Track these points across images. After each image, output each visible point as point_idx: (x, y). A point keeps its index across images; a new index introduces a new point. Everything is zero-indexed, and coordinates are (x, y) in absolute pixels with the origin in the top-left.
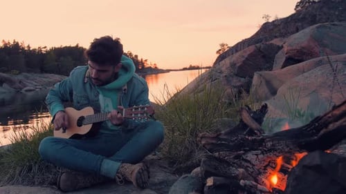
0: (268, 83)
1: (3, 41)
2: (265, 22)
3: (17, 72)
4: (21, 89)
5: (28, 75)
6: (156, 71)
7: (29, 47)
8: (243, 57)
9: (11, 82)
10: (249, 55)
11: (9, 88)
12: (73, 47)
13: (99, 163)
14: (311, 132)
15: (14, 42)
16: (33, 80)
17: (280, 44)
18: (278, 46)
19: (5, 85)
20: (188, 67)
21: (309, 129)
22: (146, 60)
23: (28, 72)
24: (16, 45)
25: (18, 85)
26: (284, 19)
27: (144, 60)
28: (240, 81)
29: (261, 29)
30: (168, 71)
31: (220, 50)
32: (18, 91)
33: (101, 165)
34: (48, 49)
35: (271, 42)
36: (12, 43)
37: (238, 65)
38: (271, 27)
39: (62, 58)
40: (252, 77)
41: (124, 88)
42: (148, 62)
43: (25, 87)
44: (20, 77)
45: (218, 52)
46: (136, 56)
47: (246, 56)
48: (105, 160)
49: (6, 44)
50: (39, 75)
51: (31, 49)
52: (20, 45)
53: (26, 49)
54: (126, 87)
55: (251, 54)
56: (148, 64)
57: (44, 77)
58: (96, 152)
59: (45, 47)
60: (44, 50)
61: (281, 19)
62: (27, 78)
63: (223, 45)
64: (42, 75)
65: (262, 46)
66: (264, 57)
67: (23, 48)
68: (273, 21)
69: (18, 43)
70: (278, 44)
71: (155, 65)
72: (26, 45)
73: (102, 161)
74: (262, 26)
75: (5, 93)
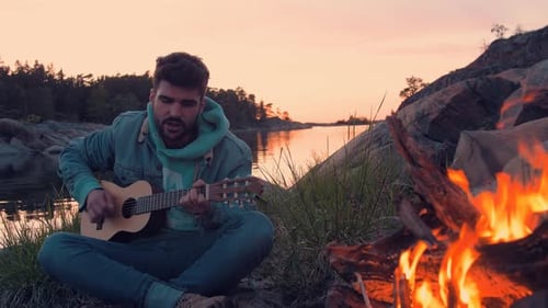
0: (486, 153)
1: (18, 62)
2: (496, 38)
3: (38, 118)
4: (43, 149)
5: (58, 124)
6: (287, 126)
7: (61, 74)
8: (441, 102)
9: (26, 137)
10: (454, 99)
11: (23, 147)
12: (139, 77)
13: (144, 287)
14: (534, 250)
15: (37, 65)
16: (65, 134)
17: (516, 79)
18: (512, 83)
19: (14, 141)
20: (347, 119)
21: (530, 245)
22: (269, 105)
23: (58, 118)
24: (40, 70)
25: (38, 141)
26: (533, 33)
27: (265, 104)
28: (433, 148)
29: (487, 52)
30: (310, 126)
31: (407, 90)
32: (37, 153)
33: (146, 292)
34: (96, 79)
35: (498, 75)
36: (32, 66)
37: (432, 117)
38: (509, 48)
39: (119, 97)
40: (456, 141)
41: (206, 157)
42: (274, 109)
43: (50, 145)
44: (43, 128)
45: (402, 93)
46: (252, 97)
47: (447, 101)
48: (155, 283)
49: (22, 68)
50: (76, 125)
51: (65, 78)
52: (46, 70)
53: (57, 77)
54: (211, 155)
55: (458, 96)
56: (273, 112)
57: (85, 130)
58: (142, 268)
59: (90, 76)
60: (89, 80)
61: (528, 34)
62: (56, 130)
63: (412, 81)
64: (82, 126)
65: (480, 82)
66: (482, 103)
67: (51, 77)
68: (512, 38)
69: (42, 68)
70: (511, 79)
71: (286, 113)
72: (57, 72)
73: (149, 286)
74: (490, 47)
75: (13, 154)
